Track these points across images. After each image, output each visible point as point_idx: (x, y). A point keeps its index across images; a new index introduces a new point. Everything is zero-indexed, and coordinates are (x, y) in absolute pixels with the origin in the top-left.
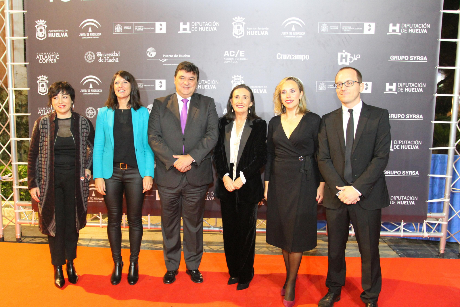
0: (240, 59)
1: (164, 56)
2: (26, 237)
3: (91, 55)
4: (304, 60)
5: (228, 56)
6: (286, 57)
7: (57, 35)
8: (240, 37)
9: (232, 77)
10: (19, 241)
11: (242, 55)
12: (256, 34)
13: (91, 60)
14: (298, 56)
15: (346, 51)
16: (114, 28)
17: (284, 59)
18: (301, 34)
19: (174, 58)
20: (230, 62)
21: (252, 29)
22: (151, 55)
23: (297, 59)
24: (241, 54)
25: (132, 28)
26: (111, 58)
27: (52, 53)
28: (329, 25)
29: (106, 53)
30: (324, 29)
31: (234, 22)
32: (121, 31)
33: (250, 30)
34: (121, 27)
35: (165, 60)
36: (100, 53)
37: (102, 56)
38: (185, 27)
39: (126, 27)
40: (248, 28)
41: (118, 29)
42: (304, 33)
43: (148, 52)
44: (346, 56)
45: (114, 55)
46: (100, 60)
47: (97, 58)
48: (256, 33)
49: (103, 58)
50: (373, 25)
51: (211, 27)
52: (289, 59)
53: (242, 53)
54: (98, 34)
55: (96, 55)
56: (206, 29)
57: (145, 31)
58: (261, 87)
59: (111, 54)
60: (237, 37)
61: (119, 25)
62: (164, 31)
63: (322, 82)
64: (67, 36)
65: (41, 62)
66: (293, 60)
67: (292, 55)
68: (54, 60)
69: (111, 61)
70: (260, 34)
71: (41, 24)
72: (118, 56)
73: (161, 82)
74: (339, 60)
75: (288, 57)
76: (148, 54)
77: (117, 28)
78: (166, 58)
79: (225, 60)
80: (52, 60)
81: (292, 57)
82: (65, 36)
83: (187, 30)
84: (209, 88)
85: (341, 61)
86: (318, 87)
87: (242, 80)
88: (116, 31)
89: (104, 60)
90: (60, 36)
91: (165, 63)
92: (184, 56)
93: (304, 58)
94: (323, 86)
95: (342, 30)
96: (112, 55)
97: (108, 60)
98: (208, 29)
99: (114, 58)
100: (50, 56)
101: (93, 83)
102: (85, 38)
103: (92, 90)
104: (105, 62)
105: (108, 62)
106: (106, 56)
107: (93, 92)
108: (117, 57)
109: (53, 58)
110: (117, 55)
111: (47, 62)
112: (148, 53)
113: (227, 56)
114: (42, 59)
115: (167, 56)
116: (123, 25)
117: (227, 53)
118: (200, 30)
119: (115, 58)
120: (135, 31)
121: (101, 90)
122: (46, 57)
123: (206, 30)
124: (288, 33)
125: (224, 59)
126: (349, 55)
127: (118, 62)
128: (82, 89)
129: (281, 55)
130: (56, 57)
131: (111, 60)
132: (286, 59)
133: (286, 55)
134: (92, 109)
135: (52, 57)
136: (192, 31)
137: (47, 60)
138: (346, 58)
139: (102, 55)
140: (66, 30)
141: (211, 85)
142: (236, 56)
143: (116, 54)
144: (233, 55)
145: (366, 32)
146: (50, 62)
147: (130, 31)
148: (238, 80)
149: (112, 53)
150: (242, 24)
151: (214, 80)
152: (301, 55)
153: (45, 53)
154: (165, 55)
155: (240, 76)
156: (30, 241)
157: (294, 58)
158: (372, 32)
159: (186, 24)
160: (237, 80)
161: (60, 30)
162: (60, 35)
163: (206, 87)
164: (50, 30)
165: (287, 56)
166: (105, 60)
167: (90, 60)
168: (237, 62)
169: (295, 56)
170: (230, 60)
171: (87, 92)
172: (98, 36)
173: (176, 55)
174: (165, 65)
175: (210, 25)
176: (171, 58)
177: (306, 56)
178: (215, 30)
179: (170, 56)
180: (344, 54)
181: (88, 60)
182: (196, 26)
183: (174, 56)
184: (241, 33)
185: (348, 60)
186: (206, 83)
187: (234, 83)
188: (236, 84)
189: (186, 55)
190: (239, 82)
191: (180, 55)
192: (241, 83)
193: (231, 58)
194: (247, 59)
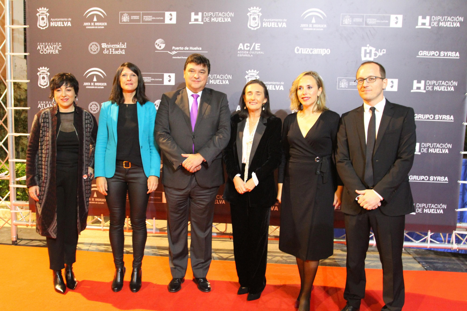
0: (255, 52)
1: (173, 48)
2: (22, 240)
3: (96, 46)
4: (324, 54)
5: (243, 49)
7: (60, 24)
8: (255, 29)
9: (247, 72)
10: (15, 243)
11: (258, 48)
13: (95, 51)
14: (318, 50)
15: (370, 45)
16: (121, 17)
17: (303, 53)
18: (322, 27)
19: (184, 50)
20: (244, 55)
21: (268, 20)
22: (160, 47)
23: (317, 53)
24: (256, 47)
25: (140, 18)
26: (117, 49)
27: (54, 43)
28: (352, 17)
29: (111, 44)
30: (347, 21)
31: (250, 12)
32: (128, 21)
33: (267, 22)
34: (128, 16)
35: (174, 53)
36: (105, 44)
37: (107, 47)
38: (196, 17)
39: (134, 17)
40: (264, 20)
41: (125, 19)
42: (325, 26)
43: (156, 44)
44: (371, 50)
45: (120, 46)
46: (105, 52)
47: (102, 49)
48: (273, 25)
49: (108, 49)
50: (400, 17)
51: (225, 18)
52: (308, 53)
53: (258, 46)
54: (103, 23)
55: (101, 46)
56: (219, 20)
57: (153, 21)
58: (277, 83)
60: (252, 29)
61: (126, 14)
62: (174, 21)
63: (343, 79)
64: (70, 25)
65: (42, 53)
66: (312, 54)
67: (312, 49)
68: (56, 50)
69: (116, 53)
70: (277, 26)
71: (43, 12)
72: (124, 47)
73: (170, 76)
74: (363, 55)
76: (156, 46)
77: (124, 17)
78: (176, 50)
79: (239, 54)
80: (54, 51)
81: (311, 51)
82: (68, 26)
83: (199, 21)
84: (221, 83)
85: (365, 56)
86: (339, 84)
87: (256, 75)
88: (122, 21)
89: (109, 52)
90: (63, 26)
91: (175, 55)
92: (195, 49)
93: (324, 52)
95: (366, 22)
96: (118, 46)
97: (113, 51)
98: (222, 20)
99: (120, 49)
100: (52, 46)
101: (97, 76)
102: (90, 27)
103: (95, 83)
104: (111, 53)
105: (113, 53)
106: (111, 47)
107: (97, 86)
108: (123, 49)
109: (55, 49)
110: (123, 47)
111: (48, 53)
112: (156, 45)
113: (241, 49)
114: (44, 50)
115: (177, 48)
116: (130, 15)
117: (241, 46)
118: (213, 21)
120: (143, 21)
121: (106, 83)
122: (47, 47)
124: (307, 25)
125: (239, 52)
126: (373, 49)
127: (124, 53)
128: (86, 82)
129: (300, 49)
130: (58, 48)
131: (116, 51)
132: (305, 53)
133: (305, 49)
134: (95, 104)
135: (54, 47)
136: (204, 21)
137: (48, 50)
138: (370, 53)
139: (108, 46)
140: (70, 19)
141: (223, 81)
142: (251, 50)
143: (122, 46)
144: (247, 48)
145: (393, 25)
146: (52, 53)
147: (138, 21)
148: (253, 75)
149: (118, 44)
150: (258, 15)
151: (226, 75)
152: (321, 49)
153: (46, 43)
154: (175, 47)
155: (255, 71)
156: (26, 244)
157: (314, 52)
158: (400, 25)
159: (198, 15)
160: (251, 75)
161: (64, 18)
162: (63, 24)
163: (218, 83)
164: (53, 18)
165: (306, 50)
166: (111, 51)
167: (94, 52)
168: (252, 55)
169: (314, 50)
170: (245, 54)
171: (91, 86)
172: (103, 26)
173: (186, 47)
174: (175, 58)
175: (223, 15)
176: (181, 50)
177: (326, 50)
178: (229, 21)
179: (180, 48)
180: (368, 48)
181: (92, 51)
182: (209, 17)
183: (185, 48)
184: (257, 25)
185: (373, 55)
186: (218, 78)
187: (248, 78)
188: (251, 79)
189: (197, 47)
190: (253, 78)
191: (191, 48)
192: (256, 78)
193: (246, 51)
194: (262, 53)
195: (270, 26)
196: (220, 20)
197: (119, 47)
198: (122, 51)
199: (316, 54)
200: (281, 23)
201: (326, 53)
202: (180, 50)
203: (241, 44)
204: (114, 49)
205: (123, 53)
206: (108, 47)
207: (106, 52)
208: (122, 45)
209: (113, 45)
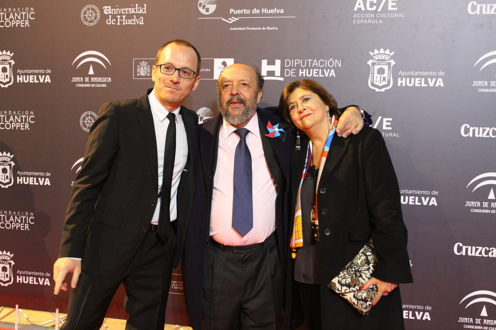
0: (387, 15)
1: (232, 11)
3: (93, 12)
5: (363, 9)
6: (490, 10)
9: (370, 52)
13: (92, 21)
17: (484, 12)
19: (251, 14)
20: (366, 21)
22: (207, 10)
24: (390, 4)
26: (129, 17)
27: (23, 9)
29: (120, 7)
35: (233, 20)
37: (112, 13)
43: (201, 4)
45: (135, 10)
46: (109, 22)
47: (104, 17)
49: (114, 16)
53: (392, 2)
55: (102, 11)
58: (431, 73)
59: (131, 9)
65: (3, 26)
68: (26, 21)
69: (129, 23)
72: (143, 13)
73: (224, 64)
76: (201, 9)
78: (236, 16)
79: (355, 18)
80: (23, 22)
84: (320, 76)
87: (390, 59)
89: (117, 22)
91: (234, 24)
92: (272, 11)
96: (132, 11)
97: (124, 20)
99: (135, 16)
100: (18, 14)
101: (95, 64)
103: (92, 78)
104: (119, 24)
105: (124, 24)
106: (120, 12)
107: (95, 83)
108: (141, 15)
109: (24, 18)
110: (141, 12)
111: (12, 26)
112: (200, 6)
113: (359, 9)
114: (6, 21)
115: (239, 12)
117: (360, 5)
119: (137, 18)
121: (110, 78)
122: (11, 16)
125: (355, 16)
127: (143, 24)
128: (75, 77)
129: (479, 6)
130: (29, 16)
131: (129, 20)
132: (488, 13)
133: (489, 6)
134: (91, 115)
135: (22, 15)
137: (12, 21)
139: (114, 11)
141: (325, 70)
142: (379, 10)
143: (139, 10)
144: (372, 7)
146: (19, 25)
148: (383, 58)
149: (132, 7)
151: (331, 59)
153: (9, 9)
154: (235, 9)
155: (388, 52)
160: (380, 58)
163: (316, 74)
165: (491, 7)
166: (119, 20)
167: (90, 22)
168: (381, 21)
170: (367, 19)
171: (84, 82)
173: (255, 9)
174: (234, 29)
176: (247, 15)
179: (243, 12)
181: (87, 20)
186: (315, 66)
187: (373, 64)
188: (379, 67)
189: (275, 8)
190: (384, 64)
191: (264, 10)
192: (389, 64)
193: (369, 14)
194: (402, 16)
197: (133, 11)
202: (244, 15)
204: (125, 16)
205: (141, 22)
206: (115, 13)
207: (111, 22)
208: (139, 8)
209: (123, 10)
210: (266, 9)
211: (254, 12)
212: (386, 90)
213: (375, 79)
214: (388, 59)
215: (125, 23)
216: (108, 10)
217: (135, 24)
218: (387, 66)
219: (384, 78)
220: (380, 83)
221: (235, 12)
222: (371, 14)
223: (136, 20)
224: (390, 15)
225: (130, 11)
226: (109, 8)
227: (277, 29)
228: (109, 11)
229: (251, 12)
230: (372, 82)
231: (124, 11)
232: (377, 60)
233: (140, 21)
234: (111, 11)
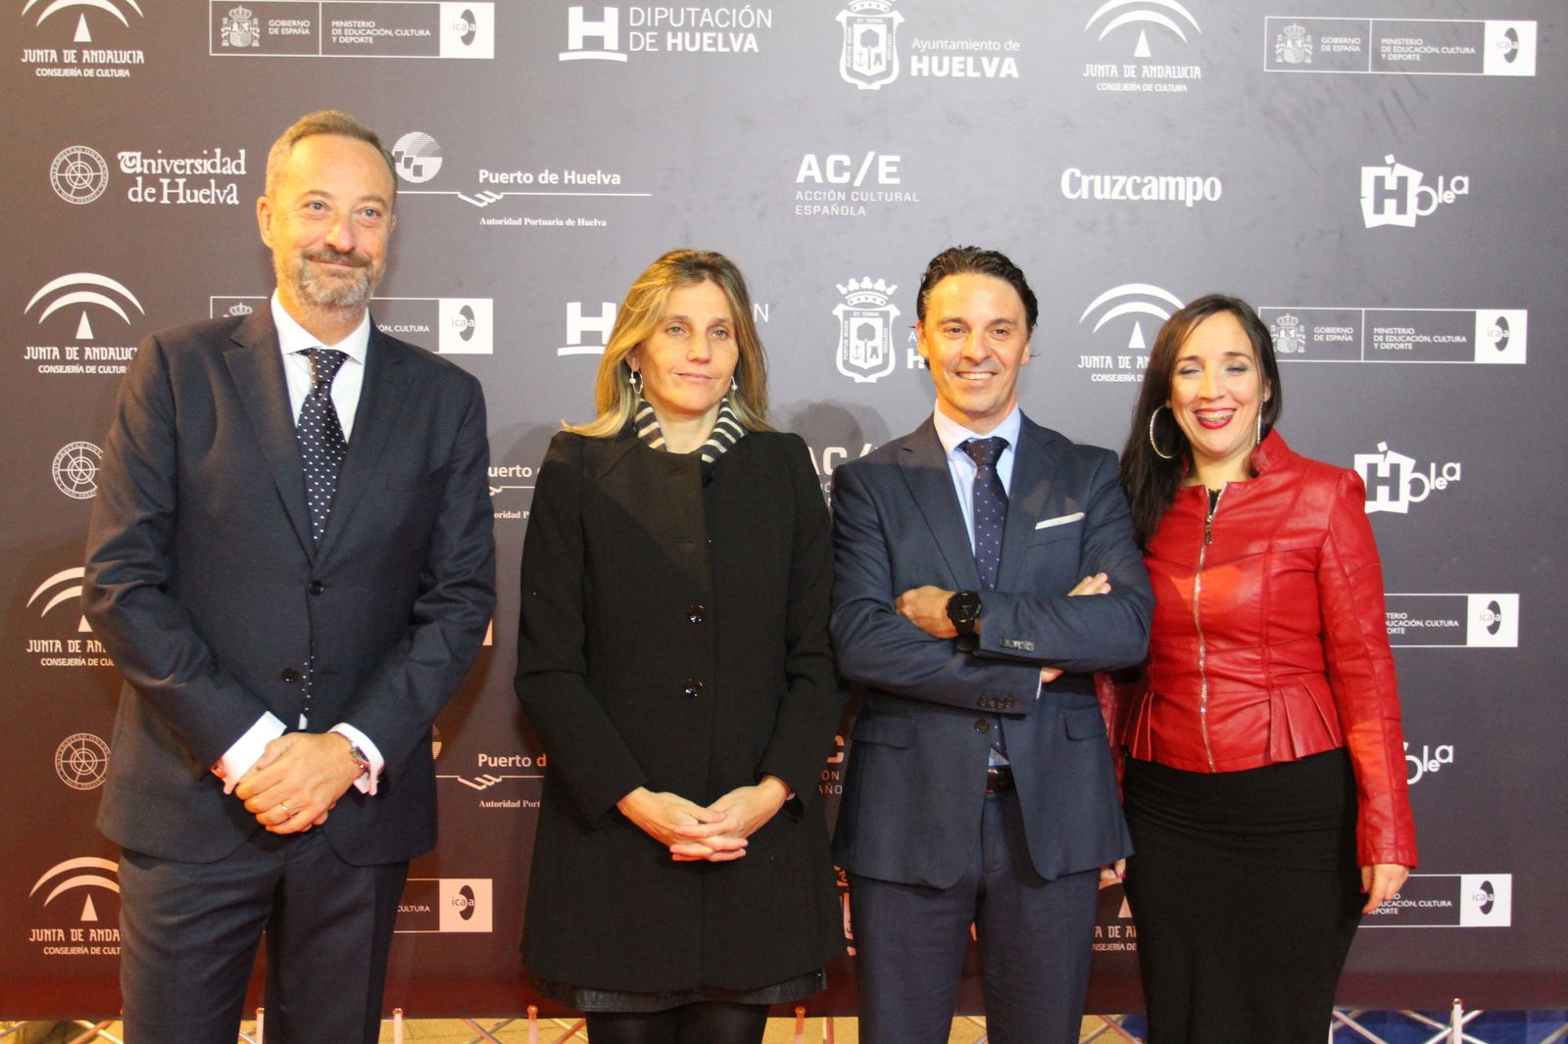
0: (876, 196)
1: (483, 174)
3: (87, 166)
4: (1194, 202)
5: (819, 179)
6: (1111, 188)
8: (876, 86)
9: (839, 286)
11: (889, 175)
12: (956, 74)
13: (86, 191)
14: (1167, 184)
15: (1399, 160)
16: (218, 25)
17: (1098, 195)
18: (1180, 76)
19: (536, 186)
20: (826, 210)
21: (935, 45)
22: (418, 171)
23: (1163, 197)
24: (883, 169)
25: (312, 27)
26: (197, 182)
28: (1316, 32)
29: (168, 156)
30: (1293, 49)
31: (849, 8)
32: (256, 44)
33: (930, 53)
34: (254, 19)
35: (488, 198)
36: (138, 155)
37: (146, 172)
38: (593, 29)
39: (283, 23)
40: (916, 43)
41: (240, 32)
42: (1197, 72)
43: (399, 155)
44: (1403, 181)
45: (213, 166)
46: (135, 194)
47: (122, 181)
48: (957, 67)
49: (151, 180)
50: (1529, 31)
51: (732, 36)
52: (1124, 198)
53: (889, 164)
54: (127, 54)
55: (114, 164)
56: (704, 42)
57: (380, 44)
59: (200, 161)
60: (862, 85)
61: (240, 8)
62: (484, 49)
63: (1283, 313)
66: (1142, 203)
67: (1139, 180)
69: (196, 200)
70: (977, 75)
72: (236, 173)
73: (467, 312)
74: (1367, 204)
75: (1118, 187)
76: (400, 168)
77: (230, 24)
78: (497, 188)
79: (799, 202)
81: (1137, 188)
83: (606, 47)
85: (1379, 209)
87: (888, 303)
88: (225, 44)
89: (159, 195)
91: (492, 210)
92: (590, 179)
93: (1195, 193)
94: (1292, 332)
95: (1377, 53)
96: (204, 167)
97: (181, 191)
98: (715, 44)
99: (213, 181)
101: (94, 311)
102: (56, 73)
103: (87, 349)
104: (165, 201)
105: (181, 201)
107: (97, 363)
108: (232, 178)
110: (230, 169)
112: (398, 160)
113: (810, 179)
115: (503, 178)
116: (262, 13)
117: (810, 168)
118: (674, 46)
119: (221, 185)
120: (330, 45)
123: (706, 49)
124: (1114, 68)
125: (799, 195)
126: (1414, 178)
127: (237, 202)
128: (35, 344)
129: (1085, 180)
131: (196, 192)
132: (1107, 196)
133: (1107, 179)
134: (86, 452)
136: (632, 49)
138: (1400, 194)
139: (150, 165)
142: (858, 183)
143: (223, 164)
144: (841, 175)
145: (1495, 65)
147: (306, 43)
148: (870, 300)
149: (203, 157)
150: (889, 22)
152: (1180, 179)
154: (492, 170)
155: (880, 284)
157: (1150, 192)
158: (1525, 66)
159: (600, 18)
160: (863, 300)
165: (1114, 183)
166: (166, 191)
167: (79, 193)
168: (862, 210)
169: (1150, 182)
170: (829, 204)
171: (63, 361)
172: (125, 66)
173: (547, 171)
174: (492, 222)
175: (722, 21)
176: (525, 187)
177: (1204, 181)
178: (751, 50)
179: (515, 178)
180: (1392, 173)
181: (68, 189)
182: (653, 28)
183: (541, 176)
184: (881, 68)
185: (1412, 201)
187: (848, 315)
188: (860, 321)
189: (599, 172)
190: (872, 314)
191: (570, 174)
192: (885, 315)
193: (832, 192)
194: (912, 198)
195: (944, 73)
196: (706, 41)
197: (208, 168)
198: (225, 191)
199: (1159, 201)
200: (996, 60)
201: (1204, 198)
202: (515, 186)
203: (810, 159)
204: (184, 180)
205: (232, 199)
206: (154, 172)
207: (143, 197)
208: (224, 160)
209: (176, 163)
210: (573, 173)
211: (543, 178)
212: (880, 379)
213: (853, 351)
214: (882, 302)
215: (185, 198)
216: (134, 161)
217: (213, 202)
218: (881, 319)
219: (875, 351)
220: (866, 361)
221: (494, 178)
222: (839, 193)
223: (216, 193)
224: (883, 196)
225: (199, 168)
226: (135, 157)
227: (604, 224)
228: (135, 166)
229: (536, 179)
230: (845, 359)
231: (180, 167)
232: (857, 306)
233: (228, 194)
234: (142, 165)
